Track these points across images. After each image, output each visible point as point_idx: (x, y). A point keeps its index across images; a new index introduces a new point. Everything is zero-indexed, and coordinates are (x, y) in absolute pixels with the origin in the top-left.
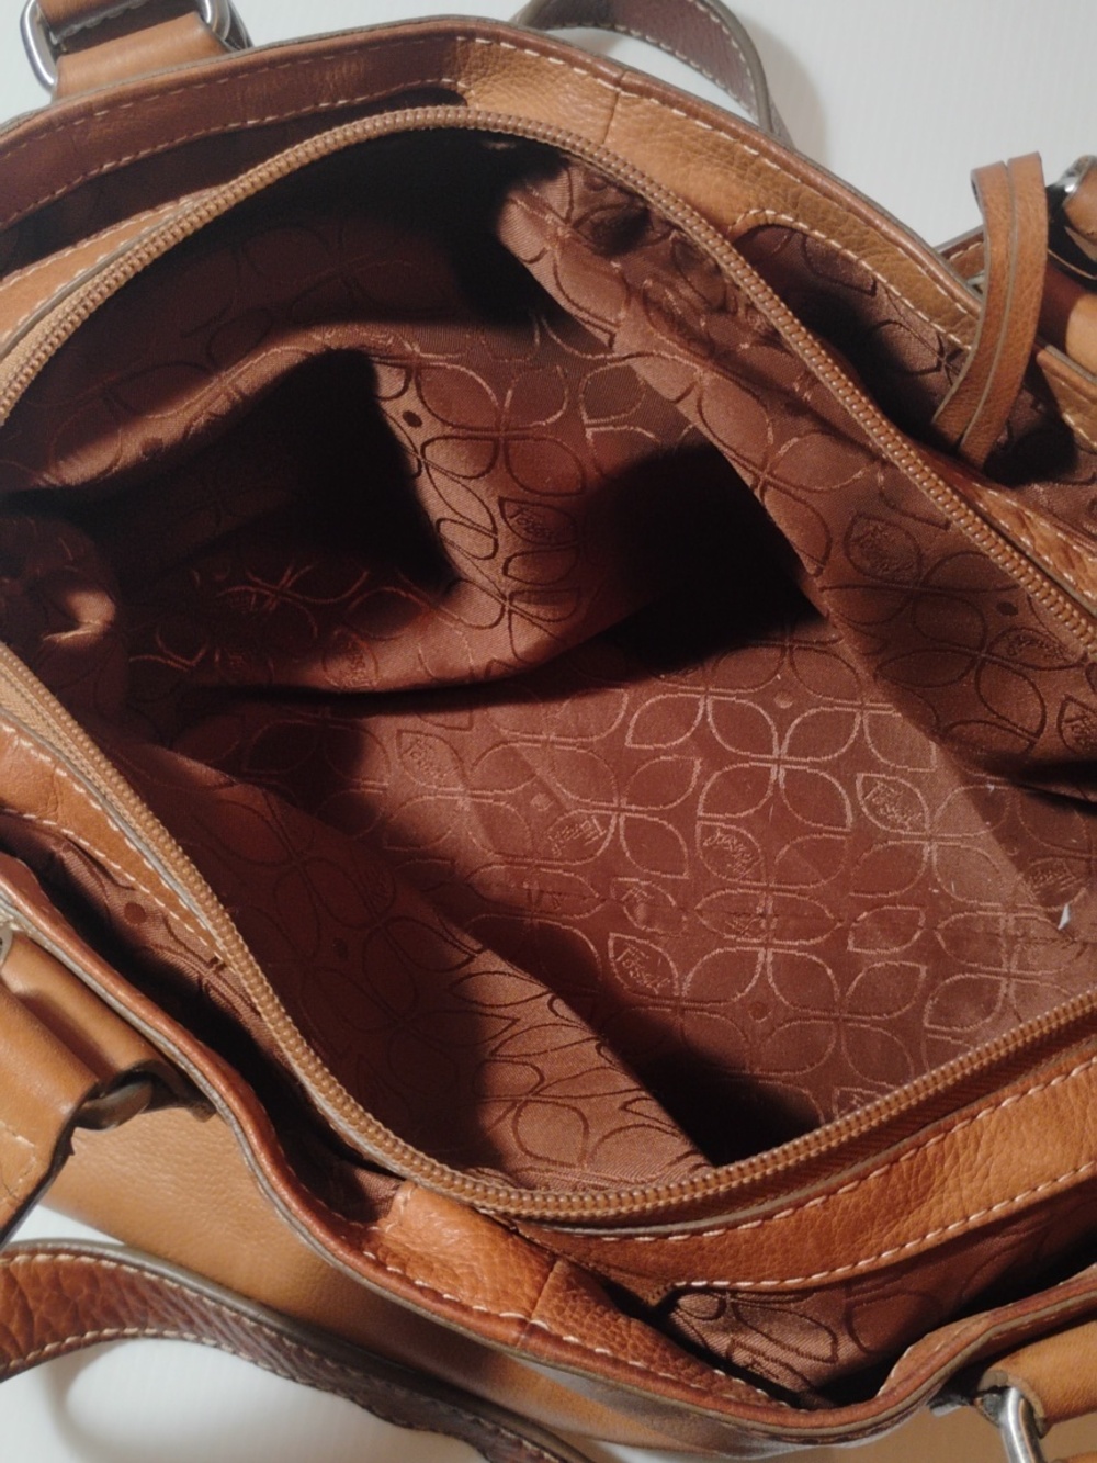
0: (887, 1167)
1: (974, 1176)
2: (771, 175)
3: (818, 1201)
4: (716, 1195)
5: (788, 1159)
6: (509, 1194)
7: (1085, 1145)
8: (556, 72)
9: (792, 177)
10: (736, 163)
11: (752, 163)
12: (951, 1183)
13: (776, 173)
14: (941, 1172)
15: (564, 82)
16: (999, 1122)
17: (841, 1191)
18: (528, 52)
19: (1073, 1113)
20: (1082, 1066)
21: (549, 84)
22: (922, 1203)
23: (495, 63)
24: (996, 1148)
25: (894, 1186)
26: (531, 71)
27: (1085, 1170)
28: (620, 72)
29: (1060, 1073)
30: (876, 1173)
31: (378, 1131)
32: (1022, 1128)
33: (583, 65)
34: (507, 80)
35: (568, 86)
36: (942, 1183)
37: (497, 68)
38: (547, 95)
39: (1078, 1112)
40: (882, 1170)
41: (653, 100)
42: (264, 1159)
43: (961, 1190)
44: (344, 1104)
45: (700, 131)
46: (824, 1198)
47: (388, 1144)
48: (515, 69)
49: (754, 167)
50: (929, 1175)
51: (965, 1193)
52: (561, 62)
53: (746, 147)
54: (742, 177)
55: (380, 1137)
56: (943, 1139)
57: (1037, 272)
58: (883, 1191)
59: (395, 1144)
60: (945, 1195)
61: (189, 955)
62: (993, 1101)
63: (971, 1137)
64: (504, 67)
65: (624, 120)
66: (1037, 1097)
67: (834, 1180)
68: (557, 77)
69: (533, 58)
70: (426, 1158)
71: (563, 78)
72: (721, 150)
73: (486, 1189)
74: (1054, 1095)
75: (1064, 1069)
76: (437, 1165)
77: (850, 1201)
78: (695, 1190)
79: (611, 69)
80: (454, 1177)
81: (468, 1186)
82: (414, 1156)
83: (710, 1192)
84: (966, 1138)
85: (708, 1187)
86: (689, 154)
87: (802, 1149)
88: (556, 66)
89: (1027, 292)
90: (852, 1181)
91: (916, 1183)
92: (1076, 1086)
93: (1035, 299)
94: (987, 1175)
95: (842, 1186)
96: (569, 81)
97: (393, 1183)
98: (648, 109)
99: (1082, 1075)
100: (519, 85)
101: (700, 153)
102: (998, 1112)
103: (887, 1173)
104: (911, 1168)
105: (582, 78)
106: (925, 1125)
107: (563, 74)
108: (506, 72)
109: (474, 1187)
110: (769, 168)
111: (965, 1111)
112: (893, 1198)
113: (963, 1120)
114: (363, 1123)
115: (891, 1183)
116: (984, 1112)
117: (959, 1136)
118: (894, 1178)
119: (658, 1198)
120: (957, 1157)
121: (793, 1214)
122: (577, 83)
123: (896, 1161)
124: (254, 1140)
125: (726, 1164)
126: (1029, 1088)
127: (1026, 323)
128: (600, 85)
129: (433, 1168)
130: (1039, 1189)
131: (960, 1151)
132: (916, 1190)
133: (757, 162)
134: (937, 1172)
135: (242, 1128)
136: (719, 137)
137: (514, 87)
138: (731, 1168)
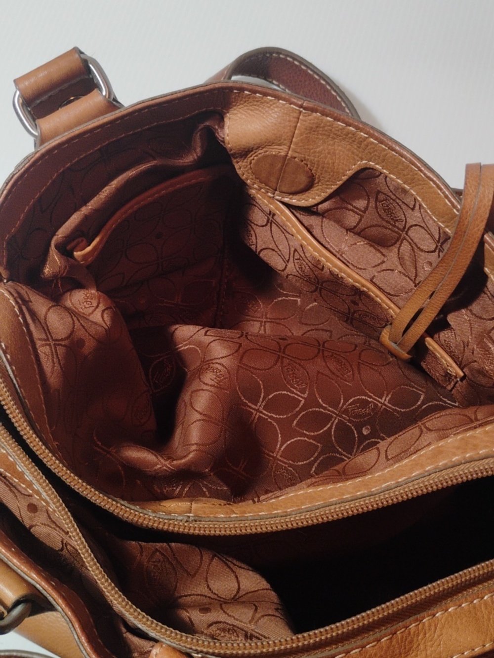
0: (391, 636)
1: (433, 644)
2: (373, 146)
3: (357, 650)
4: (309, 644)
5: (343, 628)
6: (209, 643)
7: (489, 633)
8: (271, 103)
9: (384, 146)
10: (356, 141)
11: (365, 141)
12: (422, 646)
13: (376, 145)
14: (418, 640)
15: (274, 107)
16: (446, 619)
17: (368, 647)
18: (258, 95)
19: (483, 618)
20: (489, 595)
21: (267, 109)
22: (408, 655)
23: (241, 100)
24: (444, 631)
25: (394, 646)
26: (258, 103)
27: (488, 646)
28: (303, 102)
29: (478, 598)
30: (385, 638)
31: (144, 617)
32: (458, 622)
33: (284, 99)
34: (245, 108)
35: (276, 109)
36: (418, 647)
37: (242, 102)
38: (266, 114)
39: (486, 616)
40: (389, 637)
41: (318, 114)
42: (83, 639)
43: (427, 650)
44: (126, 605)
45: (340, 127)
46: (360, 649)
47: (149, 623)
48: (251, 102)
49: (365, 143)
50: (411, 642)
51: (429, 652)
52: (273, 98)
53: (362, 134)
54: (359, 147)
55: (144, 620)
56: (418, 625)
57: (483, 221)
58: (389, 648)
59: (152, 622)
60: (419, 653)
61: (58, 529)
62: (444, 608)
63: (433, 625)
64: (245, 102)
65: (305, 123)
66: (466, 608)
67: (365, 641)
68: (271, 105)
69: (260, 97)
70: (168, 628)
71: (274, 105)
72: (350, 135)
73: (198, 641)
74: (474, 608)
75: (480, 596)
76: (173, 631)
77: (373, 652)
78: (299, 641)
79: (298, 100)
80: (182, 636)
81: (189, 640)
82: (162, 628)
83: (306, 643)
84: (430, 625)
85: (305, 640)
86: (335, 136)
87: (350, 624)
88: (271, 101)
89: (476, 229)
90: (374, 642)
91: (405, 645)
92: (486, 604)
93: (479, 233)
94: (440, 645)
95: (369, 644)
96: (277, 107)
97: (151, 643)
98: (315, 117)
99: (489, 599)
100: (251, 110)
101: (340, 136)
102: (446, 614)
103: (391, 639)
104: (403, 637)
105: (283, 105)
106: (410, 617)
107: (274, 104)
108: (246, 104)
109: (192, 640)
110: (373, 143)
111: (430, 612)
112: (393, 652)
113: (429, 616)
114: (136, 614)
115: (393, 644)
116: (440, 613)
117: (427, 625)
118: (394, 642)
119: (281, 645)
120: (425, 634)
121: (345, 656)
122: (281, 107)
123: (395, 633)
124: (79, 630)
125: (314, 630)
126: (463, 603)
127: (473, 242)
128: (293, 108)
129: (171, 632)
130: (466, 653)
131: (427, 632)
132: (405, 648)
133: (367, 140)
134: (415, 641)
135: (73, 625)
136: (349, 129)
137: (249, 111)
138: (316, 631)
